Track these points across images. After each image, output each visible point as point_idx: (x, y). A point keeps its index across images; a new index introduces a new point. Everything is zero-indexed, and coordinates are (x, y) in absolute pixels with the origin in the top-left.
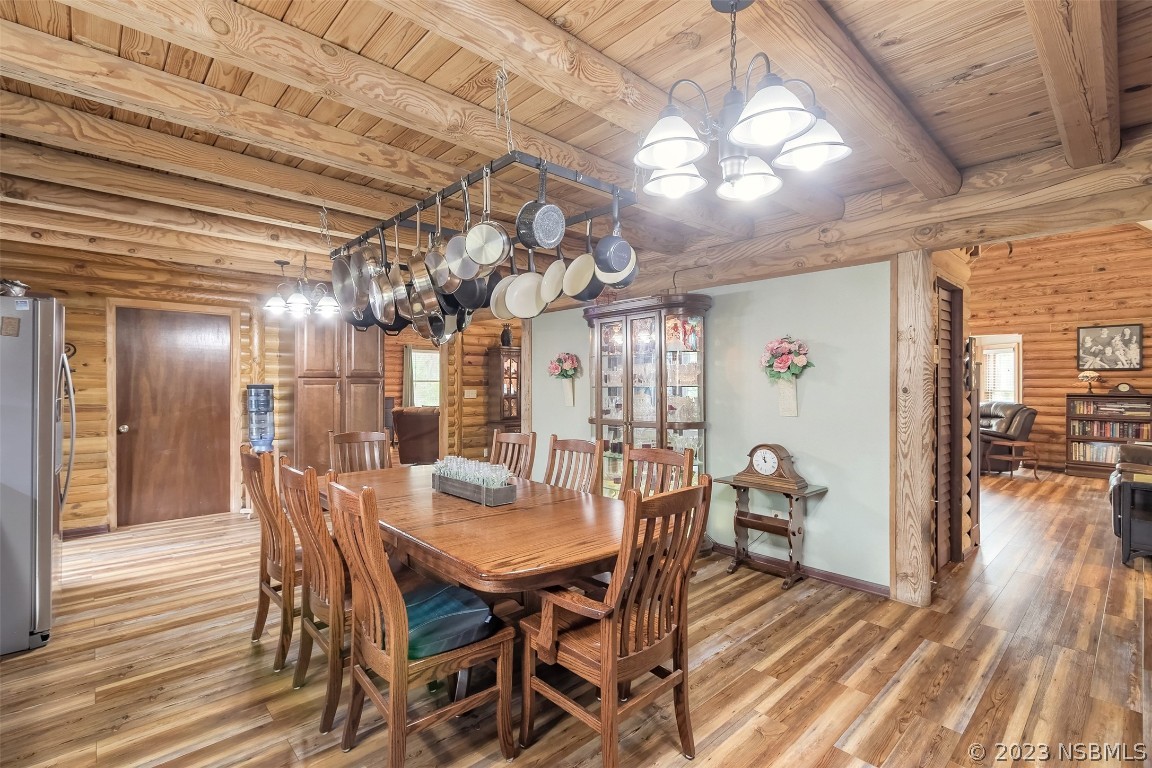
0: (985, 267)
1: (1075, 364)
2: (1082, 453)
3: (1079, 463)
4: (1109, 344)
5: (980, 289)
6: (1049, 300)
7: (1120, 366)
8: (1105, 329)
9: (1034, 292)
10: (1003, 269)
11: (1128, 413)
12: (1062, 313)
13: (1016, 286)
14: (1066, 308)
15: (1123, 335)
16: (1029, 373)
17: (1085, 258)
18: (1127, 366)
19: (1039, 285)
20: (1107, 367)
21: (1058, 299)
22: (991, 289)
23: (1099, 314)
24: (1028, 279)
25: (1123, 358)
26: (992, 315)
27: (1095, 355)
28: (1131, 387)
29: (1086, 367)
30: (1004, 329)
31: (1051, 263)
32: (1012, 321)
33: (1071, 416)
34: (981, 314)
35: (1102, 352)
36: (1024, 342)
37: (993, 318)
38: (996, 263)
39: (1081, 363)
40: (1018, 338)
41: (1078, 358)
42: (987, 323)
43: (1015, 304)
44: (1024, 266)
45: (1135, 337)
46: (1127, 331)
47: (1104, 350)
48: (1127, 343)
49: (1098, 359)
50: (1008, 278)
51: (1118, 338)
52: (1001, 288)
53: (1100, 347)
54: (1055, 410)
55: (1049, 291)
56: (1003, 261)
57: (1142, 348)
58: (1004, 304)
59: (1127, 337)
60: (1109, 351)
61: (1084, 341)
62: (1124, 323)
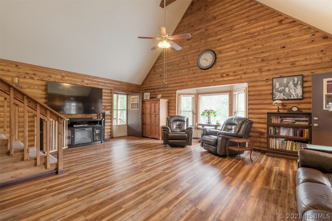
0: (232, 51)
1: (271, 97)
2: (274, 144)
3: (273, 149)
4: (287, 86)
5: (230, 62)
6: (260, 65)
7: (292, 98)
8: (285, 78)
9: (253, 61)
10: (240, 51)
11: (297, 123)
12: (266, 71)
13: (245, 59)
14: (267, 68)
15: (294, 81)
16: (251, 102)
17: (276, 42)
18: (296, 98)
19: (255, 58)
20: (286, 98)
21: (264, 64)
22: (234, 61)
23: (282, 71)
24: (250, 55)
25: (294, 93)
26: (235, 74)
27: (280, 92)
28: (298, 108)
29: (276, 98)
30: (240, 81)
31: (260, 46)
32: (243, 76)
33: (269, 124)
34: (231, 74)
35: (284, 91)
36: (249, 87)
37: (235, 76)
38: (237, 48)
39: (274, 96)
40: (245, 85)
41: (272, 94)
42: (233, 78)
43: (245, 68)
44: (249, 49)
45: (299, 82)
46: (296, 79)
47: (285, 89)
48: (295, 85)
49: (282, 94)
50: (242, 55)
51: (291, 83)
52: (239, 60)
53: (283, 88)
54: (262, 121)
55: (259, 60)
56: (240, 47)
57: (303, 87)
58: (240, 68)
59: (296, 82)
60: (287, 90)
61: (275, 85)
62: (294, 75)
